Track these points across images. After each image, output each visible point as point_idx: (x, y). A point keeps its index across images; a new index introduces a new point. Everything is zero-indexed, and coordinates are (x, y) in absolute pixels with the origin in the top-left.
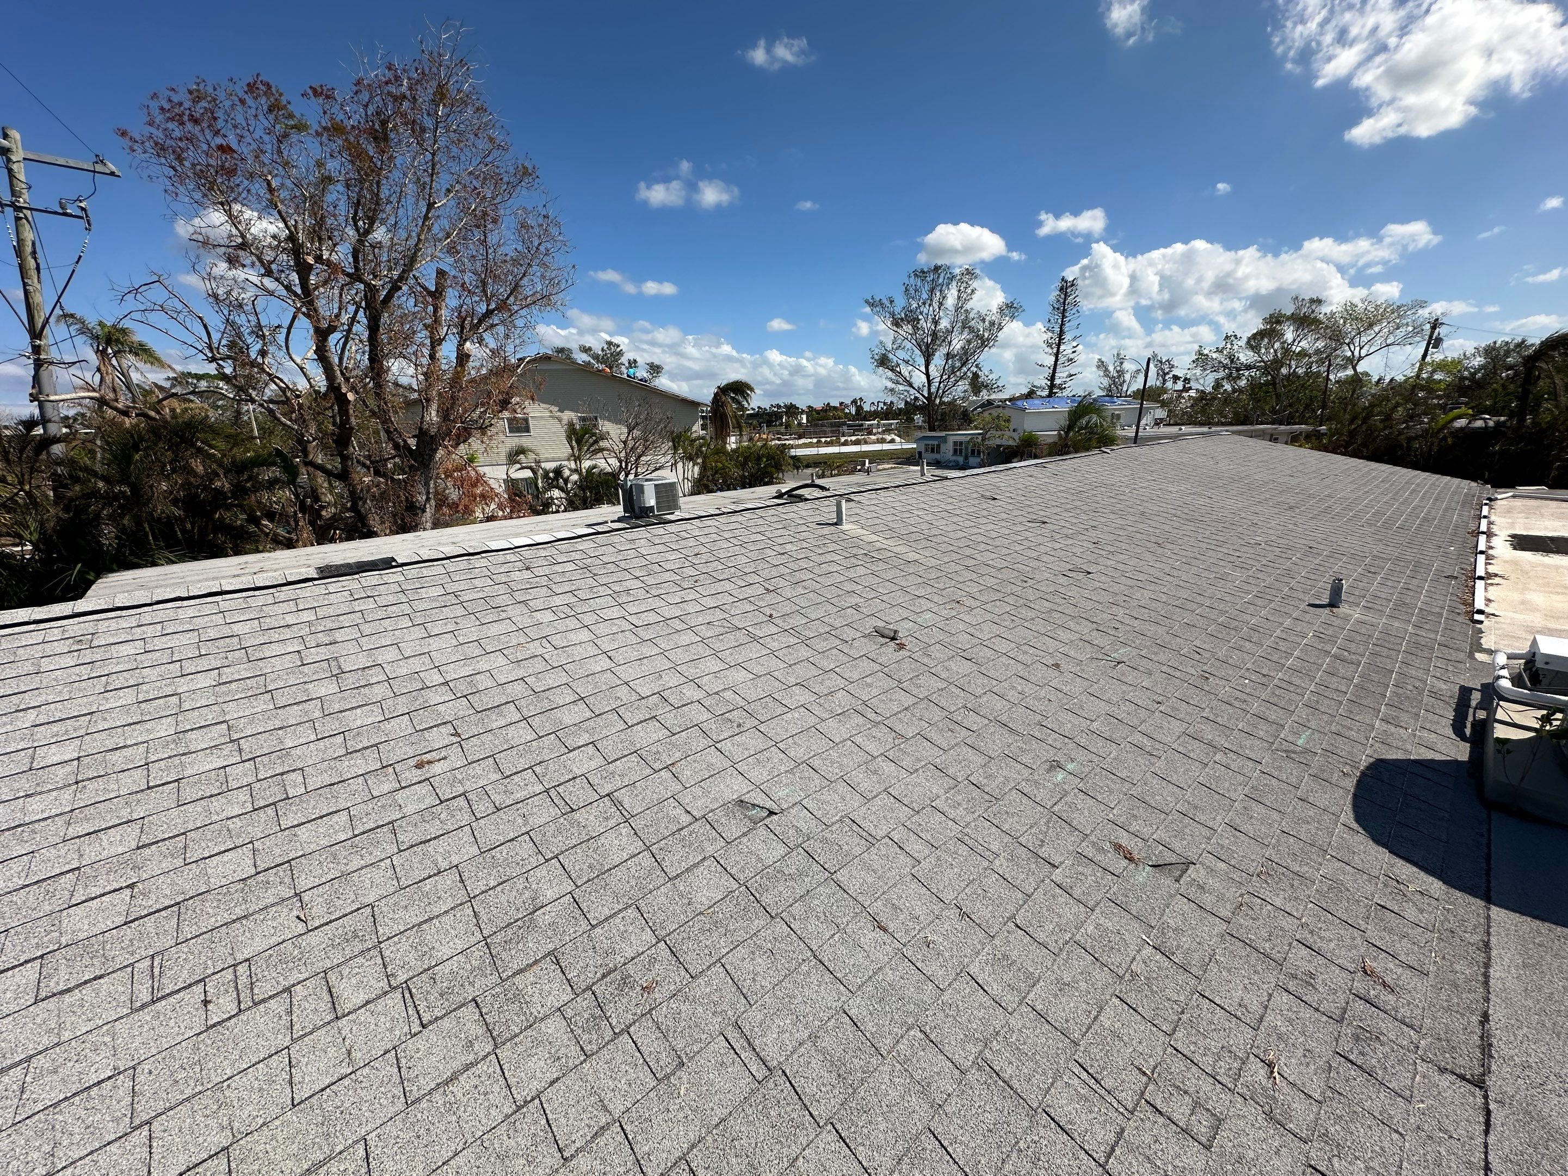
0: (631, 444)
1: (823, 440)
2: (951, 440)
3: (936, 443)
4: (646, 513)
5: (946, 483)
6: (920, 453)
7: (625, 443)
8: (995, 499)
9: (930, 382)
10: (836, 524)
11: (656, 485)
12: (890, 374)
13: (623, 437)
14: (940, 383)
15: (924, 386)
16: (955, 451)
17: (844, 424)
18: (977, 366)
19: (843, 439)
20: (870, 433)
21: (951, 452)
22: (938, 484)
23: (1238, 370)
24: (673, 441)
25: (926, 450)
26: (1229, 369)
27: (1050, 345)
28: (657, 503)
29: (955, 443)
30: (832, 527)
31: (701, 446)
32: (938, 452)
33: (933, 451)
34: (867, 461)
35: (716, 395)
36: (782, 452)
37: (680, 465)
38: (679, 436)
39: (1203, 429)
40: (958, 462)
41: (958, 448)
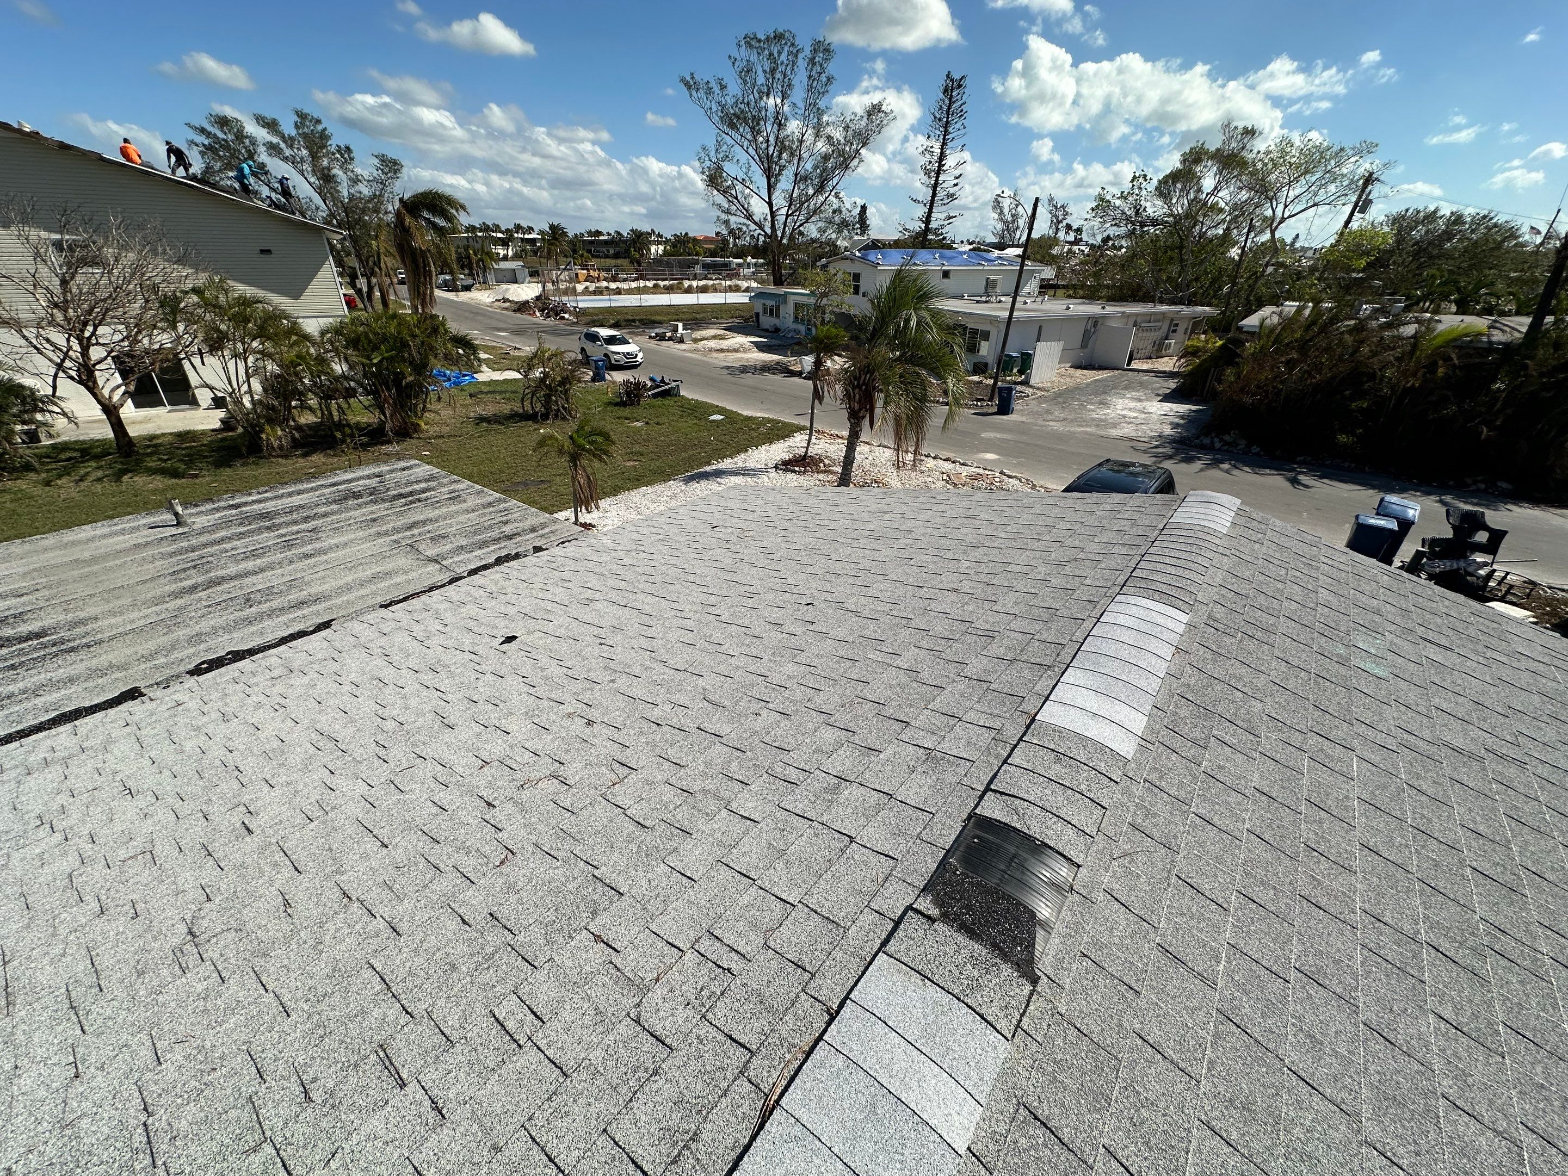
2: (792, 300)
3: (776, 302)
6: (757, 315)
9: (772, 213)
12: (720, 199)
14: (787, 216)
15: (765, 219)
16: (797, 317)
19: (686, 284)
20: (737, 276)
21: (792, 318)
23: (1143, 225)
26: (1133, 223)
27: (927, 173)
29: (796, 305)
32: (778, 316)
33: (771, 314)
34: (680, 325)
39: (1094, 309)
40: (799, 332)
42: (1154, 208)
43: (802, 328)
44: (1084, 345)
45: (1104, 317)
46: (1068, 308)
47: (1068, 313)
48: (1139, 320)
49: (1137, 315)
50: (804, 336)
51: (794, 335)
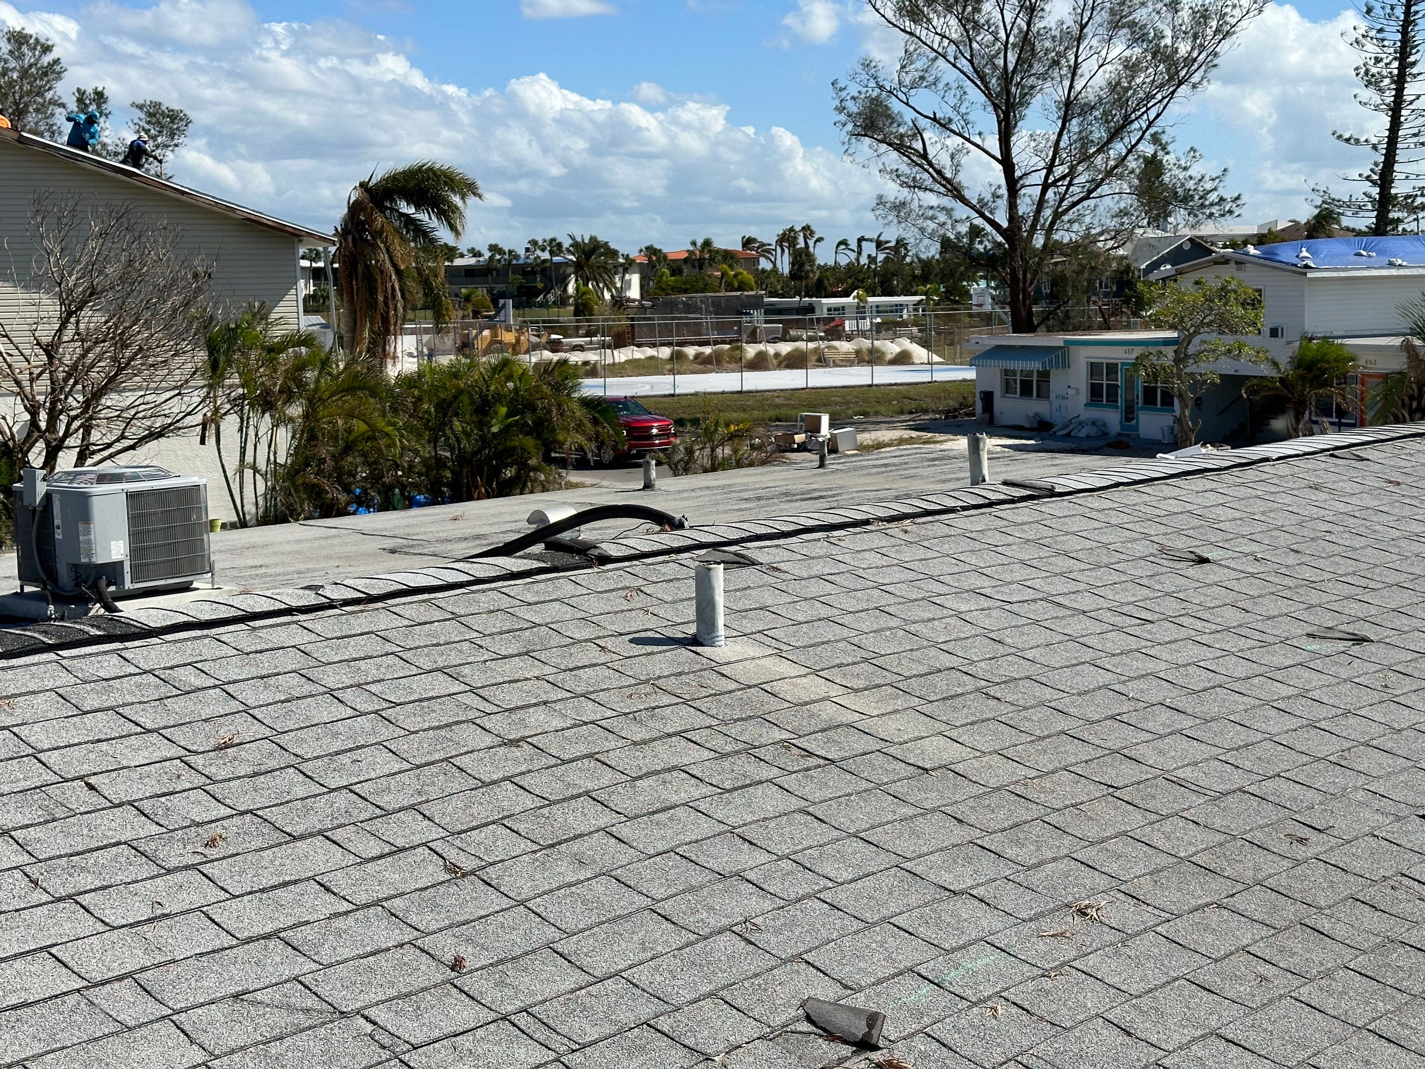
0: (69, 354)
1: (691, 351)
2: (1082, 358)
3: (1035, 366)
4: (95, 587)
5: (1050, 506)
6: (988, 398)
7: (50, 350)
8: (1203, 561)
9: (1013, 184)
10: (694, 641)
11: (132, 497)
12: (893, 158)
13: (46, 334)
14: (1045, 187)
15: (996, 196)
16: (1095, 392)
17: (757, 303)
18: (1155, 139)
19: (751, 351)
20: (836, 333)
21: (1084, 396)
22: (1024, 512)
24: (212, 349)
25: (1008, 388)
27: (1372, 81)
28: (135, 551)
29: (1094, 368)
30: (684, 654)
31: (301, 366)
32: (1044, 394)
33: (1026, 390)
34: (825, 420)
35: (355, 209)
36: (558, 387)
37: (230, 424)
38: (232, 335)
40: (1105, 425)
41: (1105, 382)
43: (1112, 418)
50: (1119, 434)
51: (1093, 431)
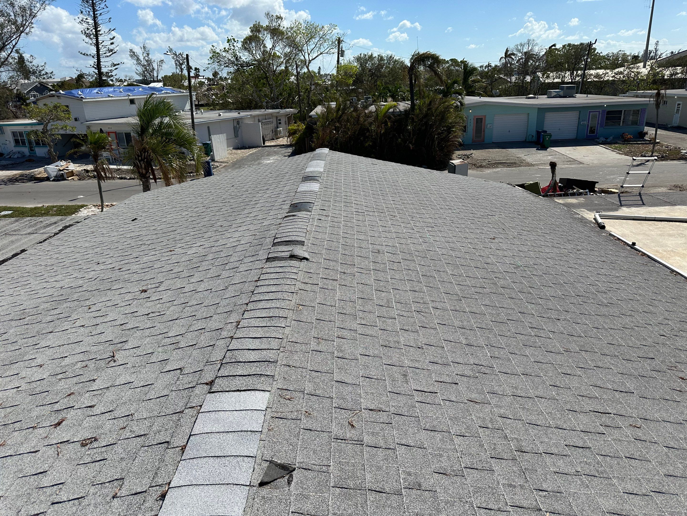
2: (8, 130)
16: (17, 142)
18: (18, 51)
23: (242, 66)
26: (237, 65)
27: (88, 35)
29: (14, 134)
39: (234, 114)
40: (23, 153)
41: (19, 138)
42: (245, 57)
43: (26, 150)
44: (236, 135)
45: (242, 118)
46: (220, 115)
47: (221, 118)
48: (260, 119)
49: (258, 116)
50: (30, 156)
51: (19, 156)
